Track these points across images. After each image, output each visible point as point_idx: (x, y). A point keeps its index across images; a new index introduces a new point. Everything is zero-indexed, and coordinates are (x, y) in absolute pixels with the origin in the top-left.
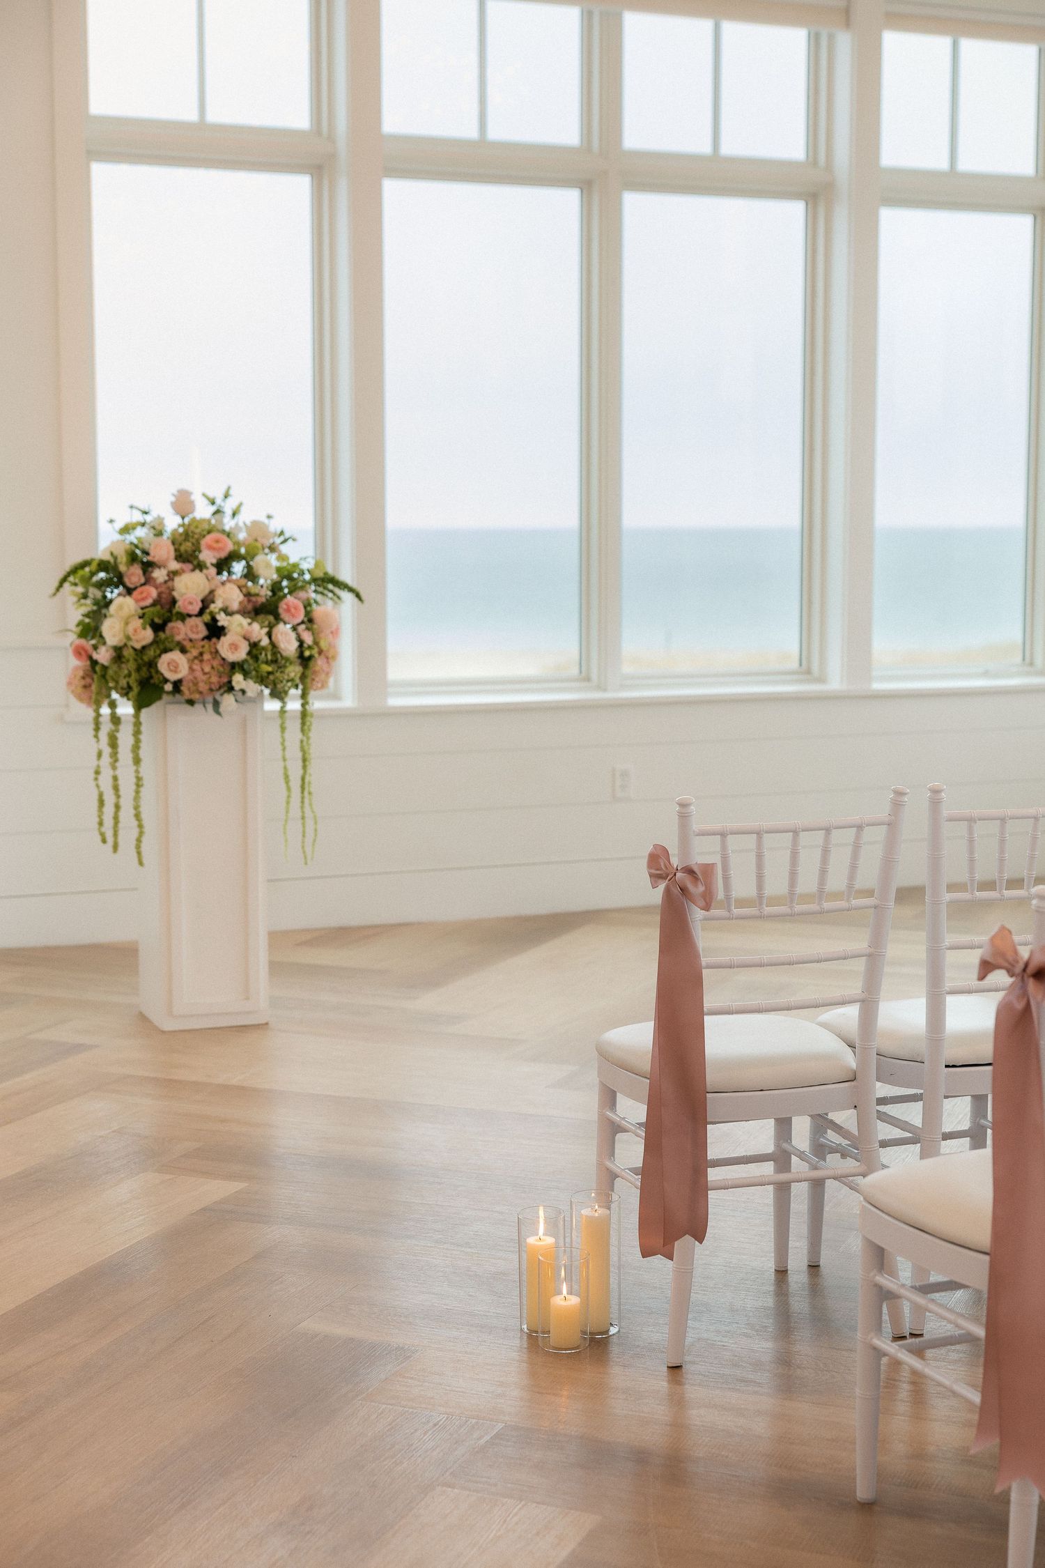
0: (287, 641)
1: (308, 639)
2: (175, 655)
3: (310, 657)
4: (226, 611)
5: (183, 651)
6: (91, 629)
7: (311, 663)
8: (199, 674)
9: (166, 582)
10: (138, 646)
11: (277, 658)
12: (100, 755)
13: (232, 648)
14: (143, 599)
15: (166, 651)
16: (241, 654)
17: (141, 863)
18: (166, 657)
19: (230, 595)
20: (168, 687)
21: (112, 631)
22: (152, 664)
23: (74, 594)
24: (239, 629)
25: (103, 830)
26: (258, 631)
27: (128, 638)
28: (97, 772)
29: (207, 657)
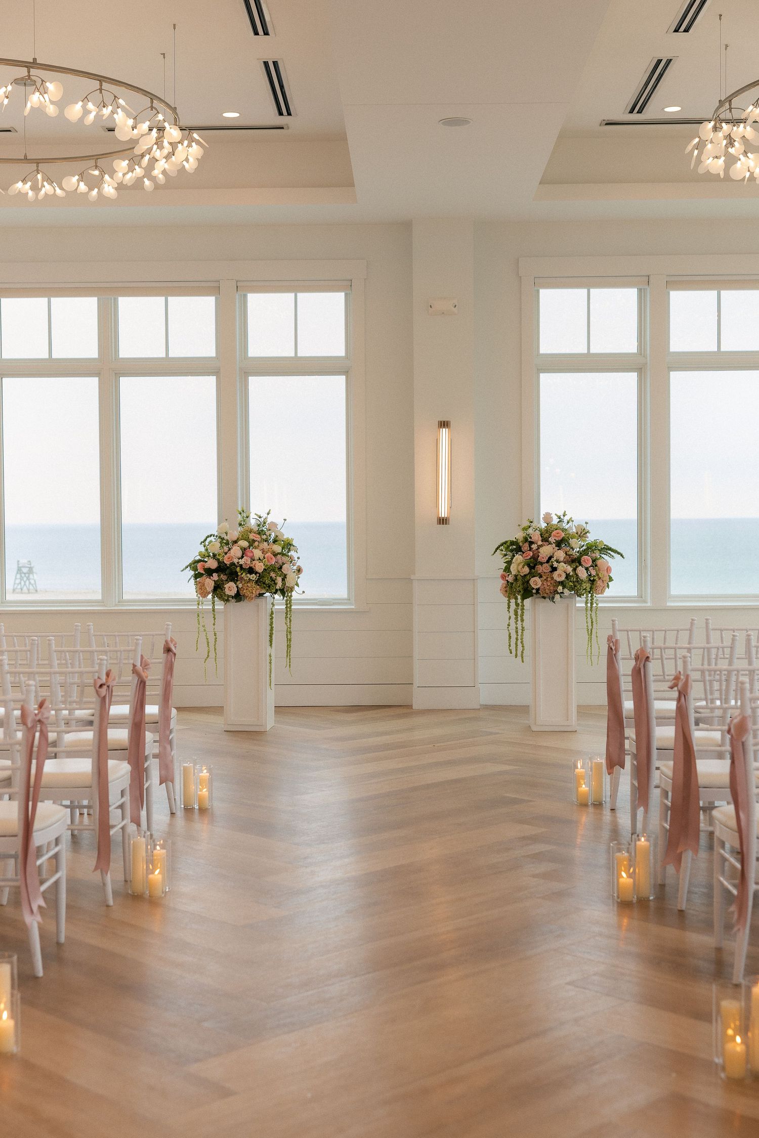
0: (582, 573)
1: (593, 573)
2: (537, 579)
3: (594, 580)
4: (558, 561)
5: (541, 577)
6: (507, 569)
7: (595, 583)
8: (546, 586)
9: (537, 549)
10: (522, 575)
11: (579, 581)
12: (510, 618)
13: (559, 576)
14: (527, 556)
15: (534, 576)
16: (563, 578)
17: (523, 662)
18: (533, 579)
19: (560, 555)
20: (534, 591)
21: (513, 569)
22: (528, 582)
23: (501, 554)
24: (562, 568)
25: (511, 648)
26: (569, 569)
27: (519, 572)
28: (509, 625)
29: (549, 579)
